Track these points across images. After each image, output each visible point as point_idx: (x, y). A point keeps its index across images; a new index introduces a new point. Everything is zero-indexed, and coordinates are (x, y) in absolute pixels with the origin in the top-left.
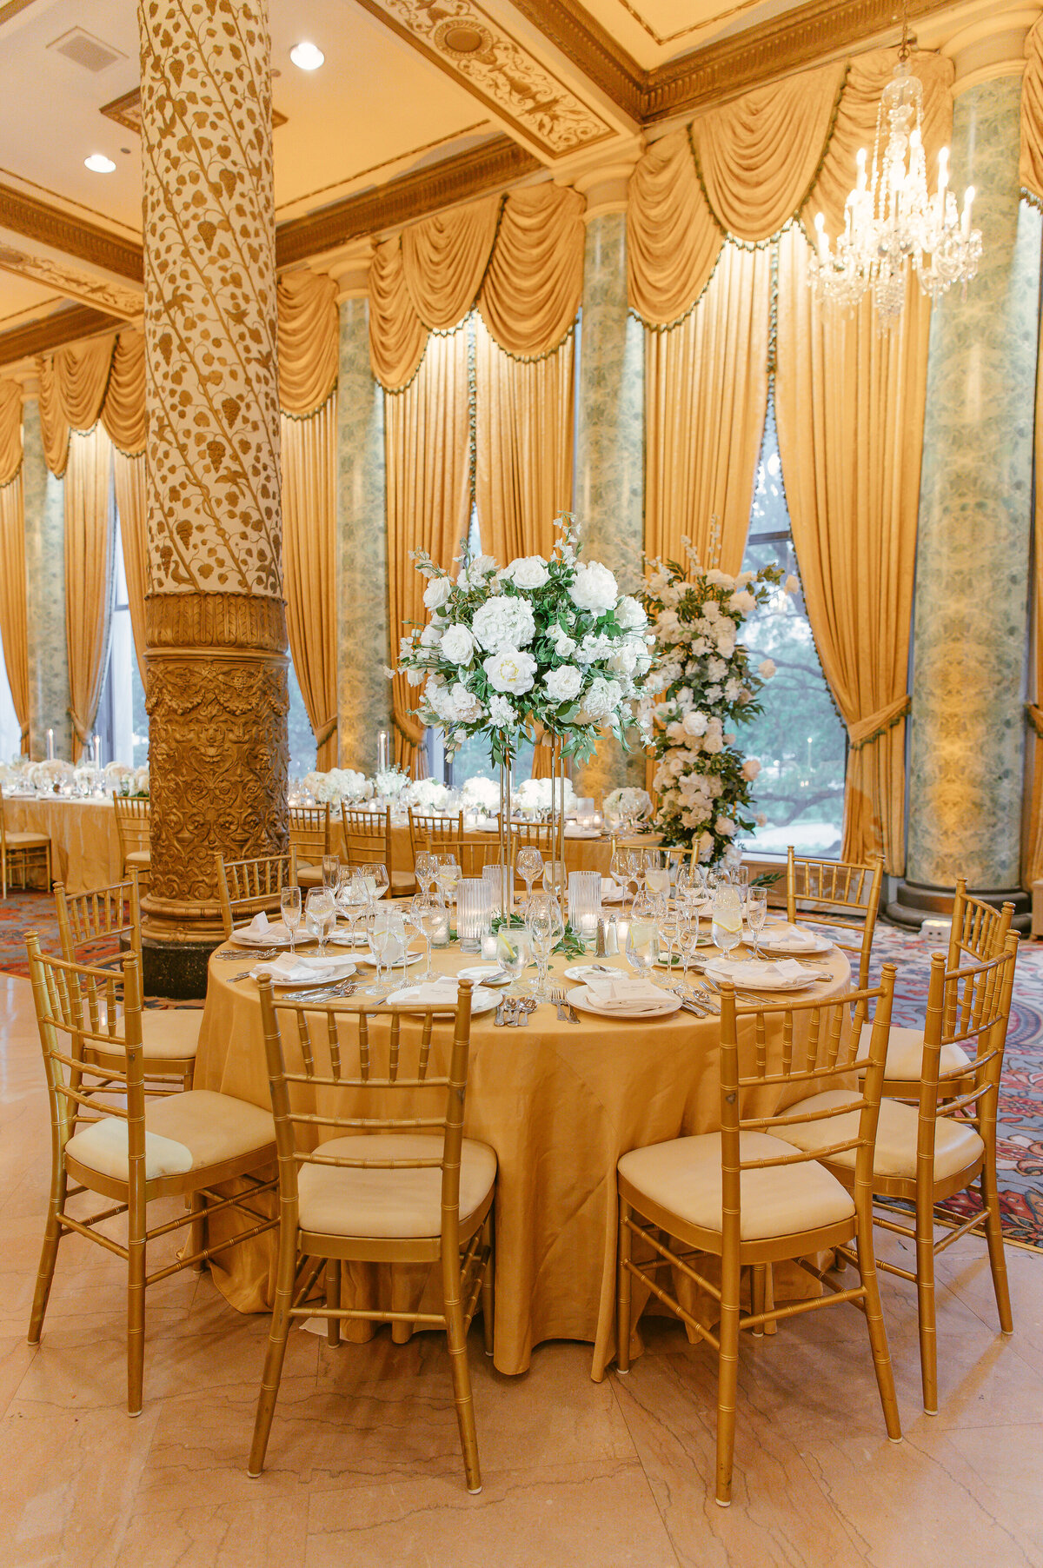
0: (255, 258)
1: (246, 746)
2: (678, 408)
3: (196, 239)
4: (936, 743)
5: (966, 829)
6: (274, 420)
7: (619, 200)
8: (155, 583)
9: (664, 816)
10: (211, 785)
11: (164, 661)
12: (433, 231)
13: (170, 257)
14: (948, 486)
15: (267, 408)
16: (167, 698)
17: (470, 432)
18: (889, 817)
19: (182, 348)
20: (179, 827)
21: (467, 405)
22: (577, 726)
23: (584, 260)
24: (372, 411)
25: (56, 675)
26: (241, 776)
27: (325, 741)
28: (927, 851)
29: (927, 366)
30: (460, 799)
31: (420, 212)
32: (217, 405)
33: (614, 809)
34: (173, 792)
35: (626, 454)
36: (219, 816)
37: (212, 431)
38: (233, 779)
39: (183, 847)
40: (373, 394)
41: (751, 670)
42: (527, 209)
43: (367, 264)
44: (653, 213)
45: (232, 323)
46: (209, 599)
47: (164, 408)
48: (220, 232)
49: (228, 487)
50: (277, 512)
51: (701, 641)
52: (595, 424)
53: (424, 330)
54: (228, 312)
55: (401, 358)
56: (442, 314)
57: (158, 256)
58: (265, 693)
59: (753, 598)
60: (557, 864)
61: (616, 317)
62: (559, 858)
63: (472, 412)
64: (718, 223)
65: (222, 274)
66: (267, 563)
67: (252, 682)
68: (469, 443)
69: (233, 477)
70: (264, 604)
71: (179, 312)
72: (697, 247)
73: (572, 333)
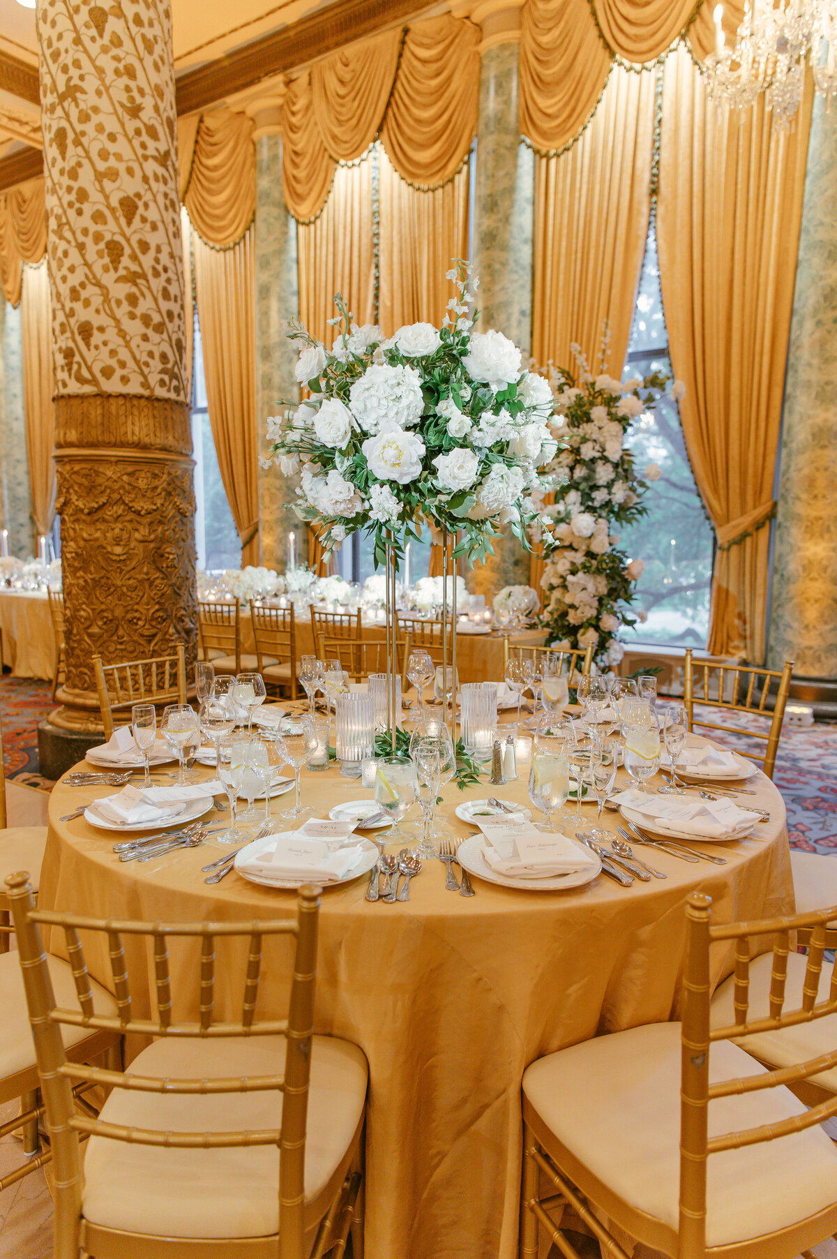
0: (150, 49)
1: (152, 545)
2: (565, 231)
3: (87, 26)
4: (801, 545)
5: (826, 623)
6: (174, 222)
7: (511, 29)
8: (60, 384)
9: (551, 613)
10: (119, 583)
11: (70, 462)
12: (339, 65)
13: (62, 45)
14: (821, 300)
15: (166, 209)
16: (74, 498)
17: (374, 260)
18: (753, 611)
19: (77, 143)
20: (88, 623)
21: (371, 234)
22: (471, 522)
23: (479, 91)
24: (286, 241)
25: (19, 484)
26: (147, 574)
27: (249, 542)
28: (788, 644)
29: (804, 184)
30: (361, 595)
31: (328, 49)
32: (114, 202)
33: (505, 607)
34: (83, 588)
35: (515, 277)
36: (127, 612)
37: (110, 230)
38: (140, 577)
39: (94, 642)
40: (286, 225)
41: (636, 474)
42: (425, 41)
43: (280, 101)
44: (545, 39)
45: (126, 118)
46: (112, 401)
47: (62, 206)
48: (111, 19)
49: (127, 288)
50: (179, 316)
51: (590, 445)
52: (488, 249)
53: (332, 162)
54: (122, 105)
55: (311, 189)
56: (347, 146)
57: (50, 45)
58: (169, 494)
59: (641, 402)
60: (449, 669)
61: (509, 145)
62: (450, 664)
63: (375, 241)
64: (607, 46)
65: (115, 64)
66: (169, 366)
67: (156, 482)
68: (373, 271)
69: (132, 278)
70: (168, 407)
71: (73, 104)
72: (587, 70)
73: (468, 163)
